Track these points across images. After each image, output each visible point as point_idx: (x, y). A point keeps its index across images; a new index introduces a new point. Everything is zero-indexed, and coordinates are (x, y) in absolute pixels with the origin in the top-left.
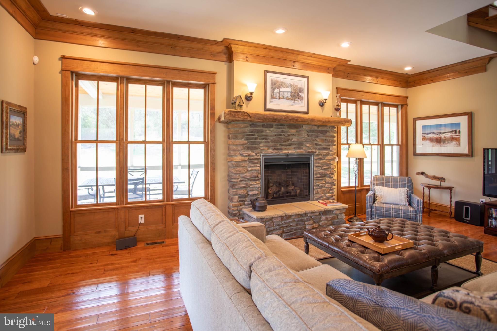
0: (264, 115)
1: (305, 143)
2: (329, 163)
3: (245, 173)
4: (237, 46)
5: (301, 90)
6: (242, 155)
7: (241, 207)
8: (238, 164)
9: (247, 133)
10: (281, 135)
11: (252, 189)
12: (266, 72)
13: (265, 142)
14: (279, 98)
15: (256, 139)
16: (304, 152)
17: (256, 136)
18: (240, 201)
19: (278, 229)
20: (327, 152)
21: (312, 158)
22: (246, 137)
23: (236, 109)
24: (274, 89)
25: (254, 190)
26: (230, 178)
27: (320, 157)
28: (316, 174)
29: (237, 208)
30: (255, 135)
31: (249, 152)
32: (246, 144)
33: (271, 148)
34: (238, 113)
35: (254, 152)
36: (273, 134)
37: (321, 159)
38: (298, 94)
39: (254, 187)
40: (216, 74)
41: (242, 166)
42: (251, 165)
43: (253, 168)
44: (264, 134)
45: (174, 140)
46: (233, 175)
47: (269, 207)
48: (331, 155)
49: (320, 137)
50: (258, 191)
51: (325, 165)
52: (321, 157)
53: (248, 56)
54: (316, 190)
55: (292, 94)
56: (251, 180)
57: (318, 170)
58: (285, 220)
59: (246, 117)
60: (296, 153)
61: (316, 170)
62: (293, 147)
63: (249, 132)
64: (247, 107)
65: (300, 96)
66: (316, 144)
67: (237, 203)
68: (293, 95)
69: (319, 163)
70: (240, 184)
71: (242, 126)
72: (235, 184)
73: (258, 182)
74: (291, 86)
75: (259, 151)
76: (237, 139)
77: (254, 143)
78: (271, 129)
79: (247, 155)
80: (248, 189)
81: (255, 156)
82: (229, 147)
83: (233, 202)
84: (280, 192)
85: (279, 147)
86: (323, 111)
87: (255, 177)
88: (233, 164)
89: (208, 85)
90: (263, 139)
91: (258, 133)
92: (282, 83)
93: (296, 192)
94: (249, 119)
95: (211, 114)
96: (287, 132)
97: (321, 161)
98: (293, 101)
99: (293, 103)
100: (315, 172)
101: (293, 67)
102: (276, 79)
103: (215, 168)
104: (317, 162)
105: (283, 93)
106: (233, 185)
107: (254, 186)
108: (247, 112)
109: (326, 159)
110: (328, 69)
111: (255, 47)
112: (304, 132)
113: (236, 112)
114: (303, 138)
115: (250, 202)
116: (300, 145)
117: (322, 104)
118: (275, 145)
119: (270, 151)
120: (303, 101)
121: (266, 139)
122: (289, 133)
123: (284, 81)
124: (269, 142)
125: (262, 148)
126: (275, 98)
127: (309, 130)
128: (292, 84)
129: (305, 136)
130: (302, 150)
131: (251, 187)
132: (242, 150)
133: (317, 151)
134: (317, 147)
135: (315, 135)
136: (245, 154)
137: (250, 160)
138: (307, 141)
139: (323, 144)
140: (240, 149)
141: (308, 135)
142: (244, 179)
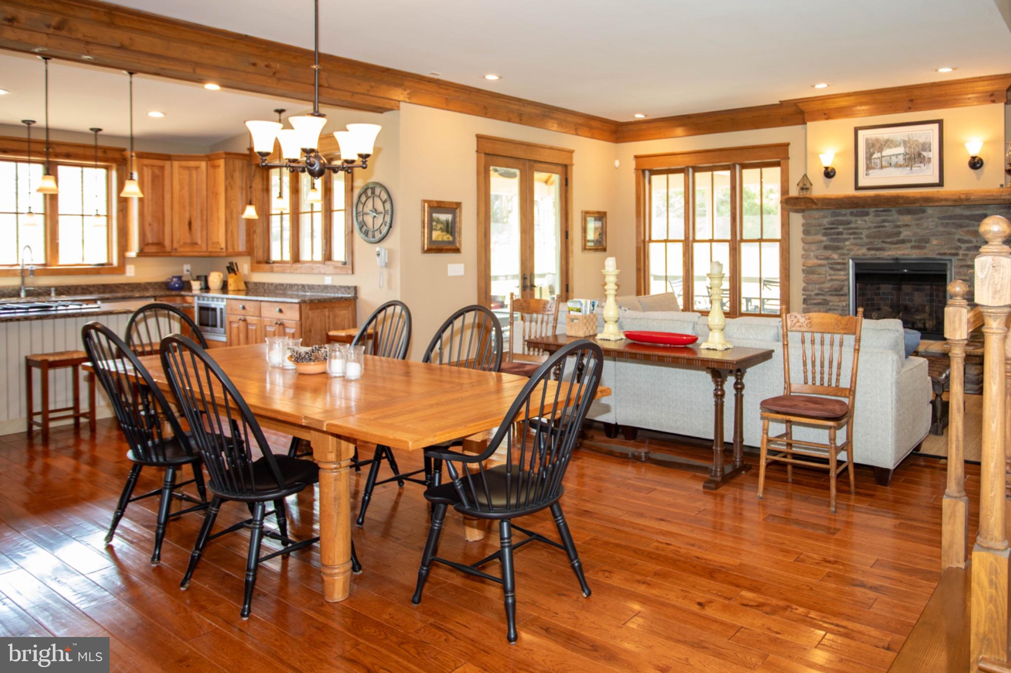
0: (854, 198)
1: (931, 239)
3: (823, 283)
5: (926, 147)
6: (817, 258)
8: (811, 271)
9: (825, 225)
10: (883, 226)
12: (857, 129)
13: (855, 238)
14: (882, 167)
15: (840, 233)
16: (930, 255)
17: (840, 230)
21: (951, 264)
22: (824, 231)
24: (872, 155)
27: (968, 263)
30: (838, 228)
31: (828, 253)
32: (822, 241)
33: (865, 247)
34: (799, 200)
35: (836, 254)
36: (869, 225)
37: (969, 267)
38: (919, 154)
40: (788, 145)
41: (820, 273)
42: (832, 272)
43: (834, 277)
44: (853, 225)
53: (829, 112)
55: (907, 156)
56: (831, 295)
60: (912, 256)
62: (909, 245)
63: (828, 225)
64: (827, 187)
65: (924, 157)
66: (959, 240)
68: (910, 159)
69: (963, 275)
70: (814, 299)
71: (816, 217)
72: (809, 299)
73: (843, 298)
74: (905, 142)
75: (845, 251)
76: (810, 236)
77: (835, 240)
78: (867, 218)
79: (825, 257)
81: (838, 259)
82: (804, 247)
85: (879, 246)
86: (978, 178)
87: (836, 290)
89: (781, 161)
90: (851, 234)
91: (843, 225)
92: (887, 141)
94: (815, 206)
96: (893, 221)
98: (909, 168)
99: (909, 172)
102: (875, 137)
104: (960, 272)
105: (888, 158)
107: (836, 304)
110: (992, 95)
112: (930, 220)
114: (927, 229)
116: (922, 242)
117: (977, 165)
118: (871, 243)
119: (862, 252)
120: (931, 165)
121: (855, 233)
122: (899, 223)
123: (891, 138)
124: (862, 238)
125: (848, 248)
126: (874, 168)
127: (942, 215)
128: (907, 139)
129: (931, 227)
130: (926, 251)
131: (831, 304)
132: (818, 250)
133: (961, 253)
134: (962, 245)
135: (955, 223)
136: (822, 255)
137: (830, 266)
138: (936, 235)
139: (975, 240)
140: (815, 249)
141: (941, 225)
142: (820, 292)
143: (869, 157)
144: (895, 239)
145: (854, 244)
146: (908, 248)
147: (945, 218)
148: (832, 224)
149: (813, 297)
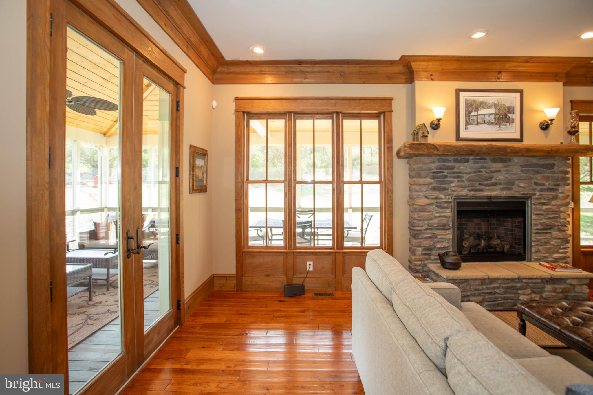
0: (456, 147)
1: (517, 182)
2: (557, 210)
3: (432, 219)
4: (419, 63)
5: (511, 110)
6: (427, 197)
7: (426, 262)
8: (423, 209)
9: (433, 170)
10: (481, 172)
11: (440, 240)
12: (458, 91)
13: (458, 181)
14: (478, 124)
15: (446, 177)
16: (517, 195)
17: (445, 174)
18: (424, 254)
19: (477, 296)
20: (553, 194)
21: (529, 202)
22: (432, 174)
23: (418, 141)
24: (470, 112)
25: (443, 242)
26: (411, 226)
27: (543, 201)
28: (536, 225)
29: (420, 263)
30: (444, 172)
31: (437, 193)
32: (431, 183)
33: (467, 188)
34: (422, 146)
35: (442, 194)
36: (468, 170)
37: (544, 204)
38: (506, 115)
39: (444, 238)
40: (392, 100)
41: (428, 210)
42: (439, 210)
44: (455, 170)
45: (345, 179)
46: (415, 221)
47: (463, 264)
48: (561, 199)
49: (541, 173)
50: (448, 242)
51: (552, 213)
52: (545, 201)
53: (434, 74)
54: (536, 247)
55: (497, 116)
56: (439, 229)
57: (538, 220)
58: (487, 284)
59: (432, 150)
60: (503, 196)
61: (535, 220)
62: (498, 187)
63: (436, 169)
64: (433, 137)
65: (509, 118)
66: (536, 184)
67: (421, 257)
68: (499, 118)
69: (540, 210)
70: (424, 233)
71: (427, 162)
72: (418, 233)
73: (448, 232)
74: (495, 105)
75: (449, 192)
76: (421, 178)
77: (442, 182)
78: (466, 164)
79: (433, 197)
80: (436, 240)
81: (444, 199)
82: (410, 188)
83: (415, 255)
84: (480, 247)
85: (478, 188)
86: (546, 137)
87: (445, 226)
88: (415, 209)
89: (384, 113)
90: (455, 177)
91: (448, 170)
92: (482, 103)
93: (504, 248)
94: (436, 152)
95: (388, 148)
96: (489, 168)
97: (544, 207)
98: (498, 126)
99: (498, 129)
100: (533, 222)
101: (498, 80)
102: (472, 98)
103: (393, 213)
104: (537, 208)
105: (483, 116)
106: (416, 234)
107: (443, 237)
108: (434, 144)
109: (552, 204)
110: (556, 75)
111: (442, 60)
112: (515, 167)
113: (420, 144)
114: (515, 174)
115: (438, 257)
116: (509, 185)
117: (545, 127)
118: (472, 185)
119: (464, 192)
120: (514, 125)
121: (459, 176)
122: (493, 169)
123: (485, 101)
124: (463, 181)
125: (454, 189)
126: (472, 124)
127: (524, 164)
128: (497, 102)
129: (519, 173)
130: (512, 192)
131: (438, 237)
132: (426, 191)
133: (538, 193)
134: (536, 187)
135: (533, 170)
136: (432, 196)
137: (438, 204)
138: (520, 179)
139: (547, 184)
140: (424, 190)
141: (522, 171)
142: (430, 228)
143: (468, 114)
144: (489, 182)
145: (458, 186)
146: (498, 190)
147: (526, 166)
148: (440, 168)
149: (423, 232)
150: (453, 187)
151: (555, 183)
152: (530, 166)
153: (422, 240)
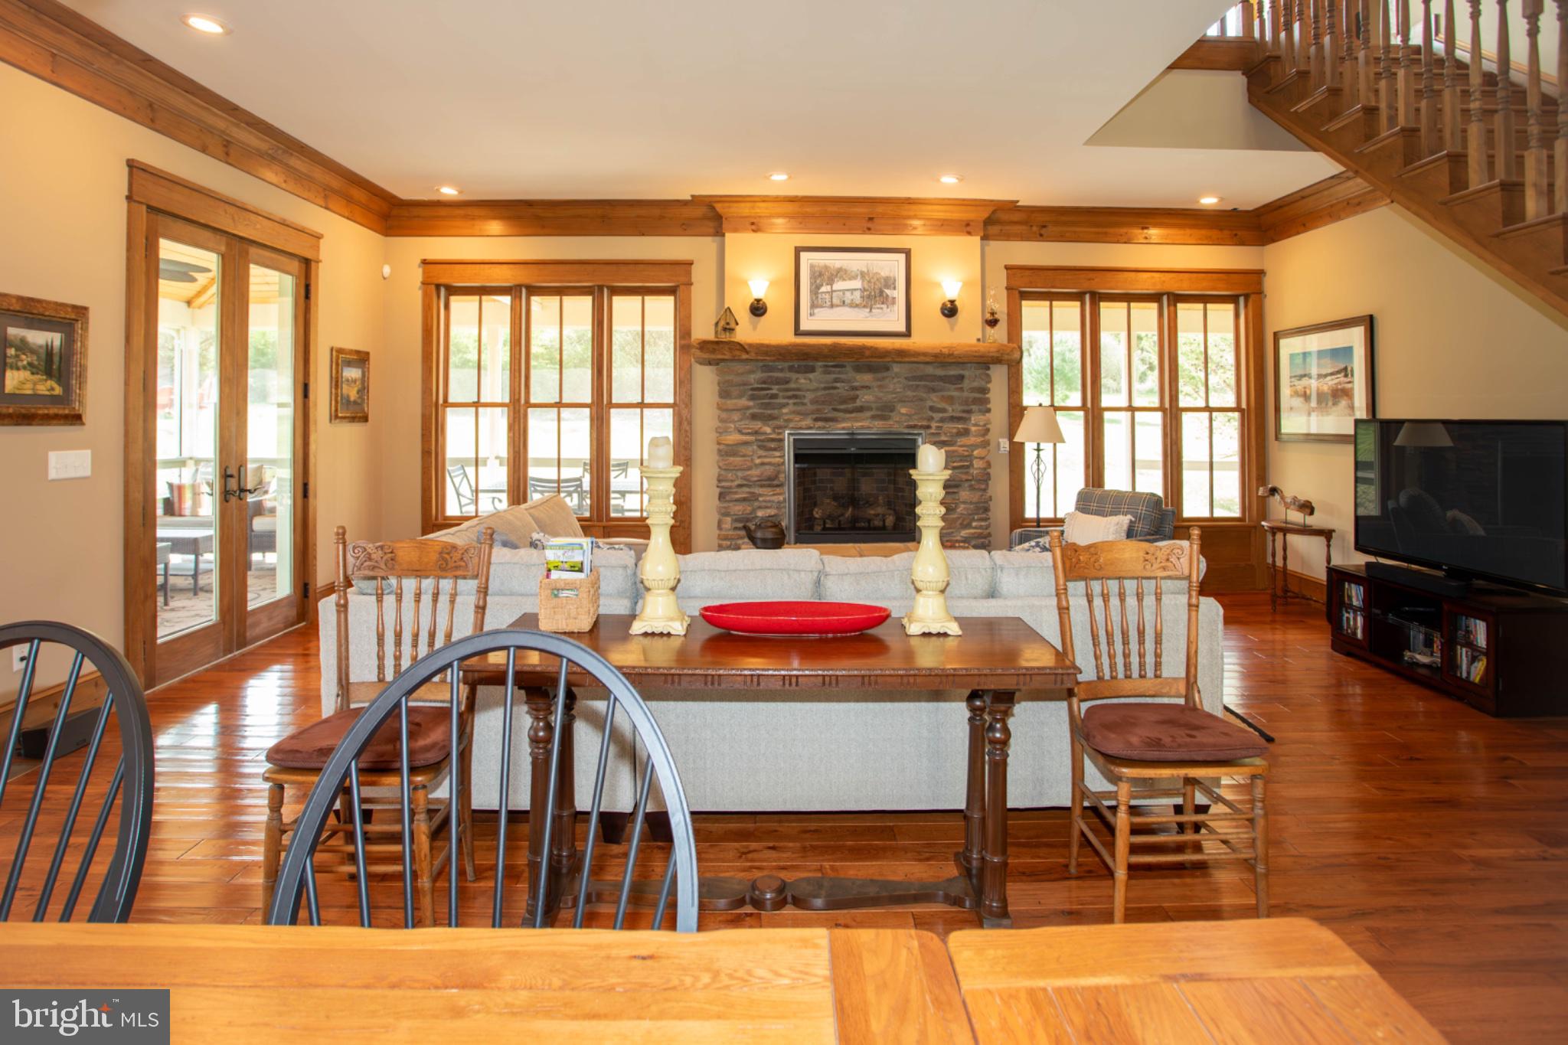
0: (795, 345)
1: (897, 406)
2: (966, 453)
3: (749, 469)
5: (890, 283)
6: (740, 432)
7: (739, 541)
8: (735, 451)
9: (752, 384)
10: (834, 388)
11: (764, 504)
12: (798, 250)
13: (795, 404)
14: (832, 306)
15: (775, 396)
16: (895, 428)
17: (774, 391)
18: (736, 528)
20: (961, 426)
21: (921, 440)
22: (751, 392)
23: (720, 337)
24: (818, 287)
25: (767, 507)
26: (720, 481)
27: (943, 438)
29: (729, 543)
30: (771, 389)
31: (757, 425)
32: (748, 408)
33: (810, 416)
34: (721, 346)
35: (769, 426)
36: (815, 385)
37: (944, 442)
38: (881, 292)
39: (770, 501)
40: (691, 264)
41: (742, 453)
42: (761, 453)
43: (766, 460)
44: (792, 385)
48: (975, 436)
49: (941, 390)
50: (777, 509)
51: (958, 459)
52: (946, 439)
53: (759, 221)
55: (866, 293)
56: (762, 486)
59: (736, 353)
60: (873, 429)
62: (869, 414)
63: (758, 383)
64: (755, 328)
65: (887, 296)
66: (932, 409)
67: (731, 533)
68: (869, 297)
70: (736, 493)
71: (739, 371)
72: (726, 492)
73: (778, 490)
74: (863, 275)
75: (781, 422)
76: (735, 398)
77: (767, 406)
78: (811, 376)
79: (752, 430)
80: (756, 504)
81: (770, 434)
83: (722, 529)
84: (841, 518)
85: (829, 415)
86: (952, 329)
87: (770, 479)
88: (726, 450)
89: (678, 287)
90: (789, 398)
91: (777, 384)
92: (839, 270)
93: (884, 521)
94: (745, 356)
96: (849, 381)
99: (868, 315)
101: (868, 232)
102: (822, 263)
103: (690, 459)
105: (841, 293)
106: (722, 493)
107: (768, 498)
108: (742, 343)
109: (959, 444)
110: (968, 225)
112: (895, 380)
113: (717, 343)
114: (894, 393)
116: (885, 410)
117: (950, 311)
118: (818, 411)
119: (804, 424)
120: (896, 307)
121: (796, 396)
122: (856, 384)
123: (845, 267)
124: (804, 404)
125: (786, 418)
126: (822, 307)
127: (910, 375)
128: (865, 270)
129: (898, 390)
130: (892, 422)
131: (761, 499)
132: (741, 420)
133: (934, 425)
134: (934, 415)
135: (925, 386)
136: (748, 428)
137: (760, 443)
138: (904, 401)
139: (950, 409)
140: (736, 419)
141: (910, 387)
142: (745, 483)
143: (815, 290)
144: (850, 406)
146: (867, 418)
147: (914, 378)
148: (764, 382)
149: (735, 490)
150: (786, 414)
151: (966, 408)
152: (921, 378)
153: (731, 504)
